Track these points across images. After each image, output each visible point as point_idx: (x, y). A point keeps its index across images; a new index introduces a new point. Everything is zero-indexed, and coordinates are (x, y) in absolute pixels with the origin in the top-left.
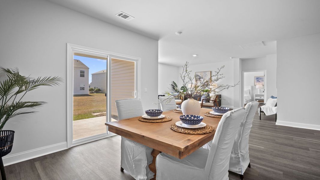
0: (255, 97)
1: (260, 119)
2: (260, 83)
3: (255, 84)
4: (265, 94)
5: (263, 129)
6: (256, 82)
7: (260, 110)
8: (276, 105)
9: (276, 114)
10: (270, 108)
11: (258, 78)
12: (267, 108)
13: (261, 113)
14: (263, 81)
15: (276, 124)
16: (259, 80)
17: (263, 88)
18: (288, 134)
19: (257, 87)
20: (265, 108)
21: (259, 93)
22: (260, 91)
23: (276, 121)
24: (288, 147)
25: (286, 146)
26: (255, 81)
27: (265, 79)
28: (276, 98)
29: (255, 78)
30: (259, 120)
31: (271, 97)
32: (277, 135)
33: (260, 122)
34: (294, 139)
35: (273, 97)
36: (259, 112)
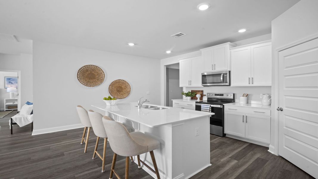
0: (6, 103)
1: (12, 133)
2: (12, 85)
3: (6, 86)
4: (19, 98)
5: (15, 147)
6: (7, 84)
7: (12, 122)
8: (32, 113)
9: (32, 123)
10: (25, 117)
11: (10, 79)
12: (21, 118)
13: (13, 125)
14: (17, 83)
15: (32, 135)
16: (12, 82)
17: (17, 91)
18: (44, 144)
19: (9, 90)
20: (18, 119)
21: (11, 98)
22: (13, 94)
23: (32, 131)
24: (45, 161)
25: (42, 162)
26: (6, 82)
27: (19, 80)
28: (32, 104)
29: (6, 79)
30: (10, 136)
31: (26, 104)
32: (34, 149)
33: (12, 137)
34: (51, 147)
35: (28, 103)
36: (10, 125)
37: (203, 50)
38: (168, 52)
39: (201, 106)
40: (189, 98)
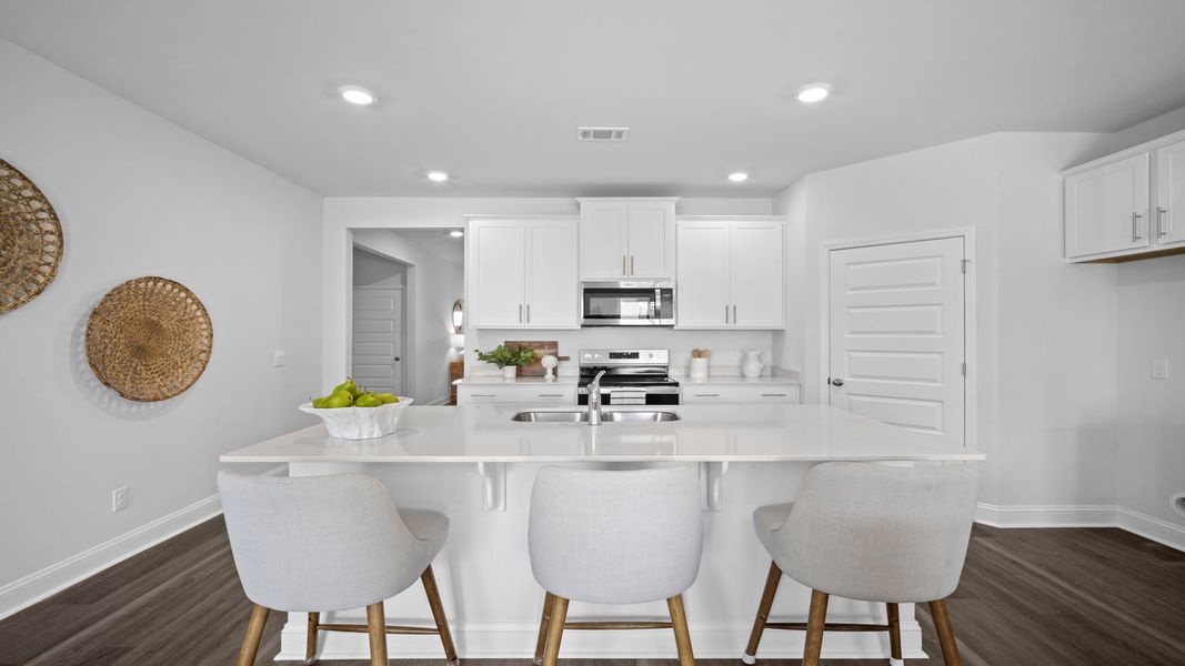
37: (587, 203)
38: (437, 177)
39: (609, 395)
40: (511, 371)
